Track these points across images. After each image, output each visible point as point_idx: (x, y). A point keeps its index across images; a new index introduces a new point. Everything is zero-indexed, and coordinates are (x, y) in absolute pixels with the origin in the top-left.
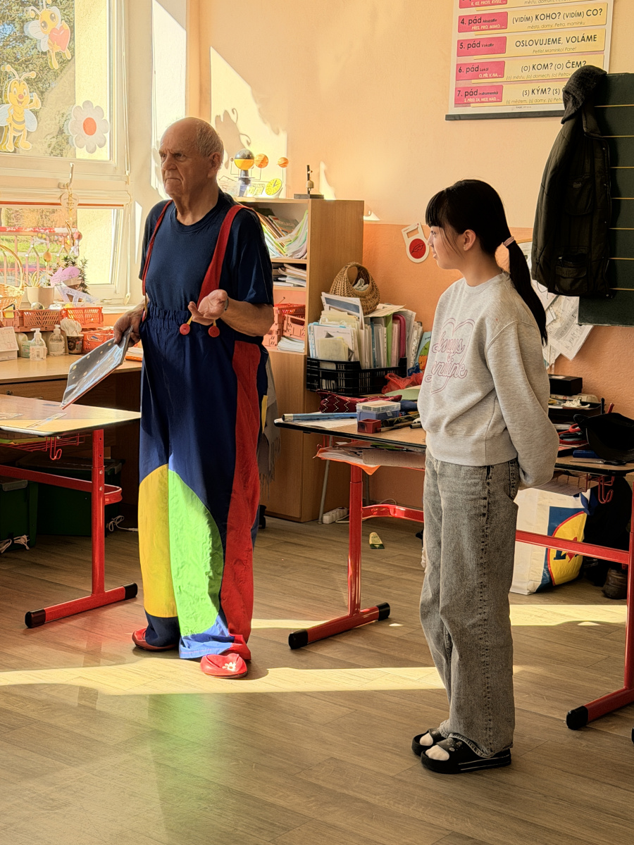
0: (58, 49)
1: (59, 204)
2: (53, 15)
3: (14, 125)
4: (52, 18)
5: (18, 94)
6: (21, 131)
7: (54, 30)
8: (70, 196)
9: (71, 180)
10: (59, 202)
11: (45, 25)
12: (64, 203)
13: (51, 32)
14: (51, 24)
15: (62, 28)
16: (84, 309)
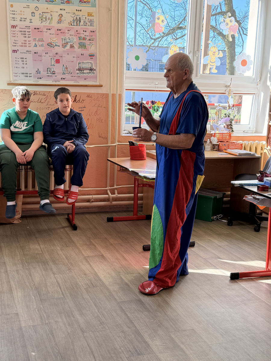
0: (232, 33)
1: (225, 93)
2: (231, 20)
3: (210, 63)
4: (231, 21)
5: (213, 51)
6: (213, 66)
7: (231, 26)
8: (230, 90)
9: (231, 83)
10: (225, 92)
11: (227, 24)
12: (227, 93)
13: (230, 27)
14: (230, 24)
15: (235, 25)
16: (222, 134)
